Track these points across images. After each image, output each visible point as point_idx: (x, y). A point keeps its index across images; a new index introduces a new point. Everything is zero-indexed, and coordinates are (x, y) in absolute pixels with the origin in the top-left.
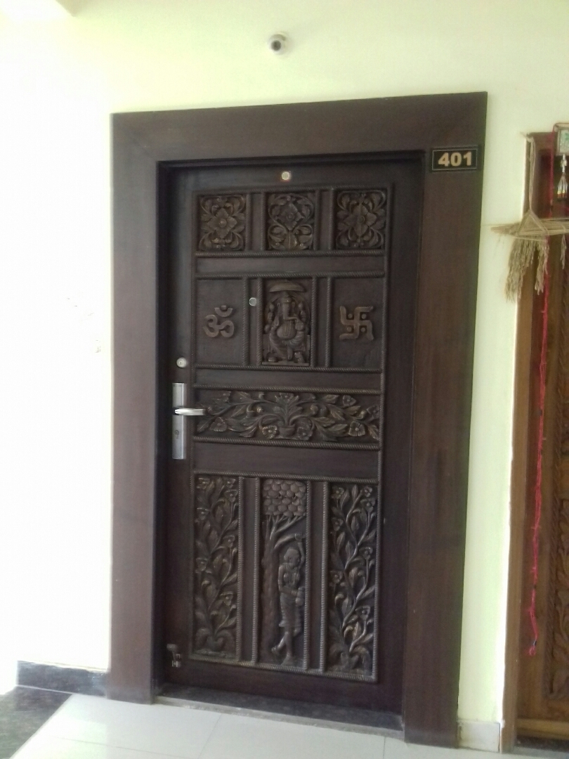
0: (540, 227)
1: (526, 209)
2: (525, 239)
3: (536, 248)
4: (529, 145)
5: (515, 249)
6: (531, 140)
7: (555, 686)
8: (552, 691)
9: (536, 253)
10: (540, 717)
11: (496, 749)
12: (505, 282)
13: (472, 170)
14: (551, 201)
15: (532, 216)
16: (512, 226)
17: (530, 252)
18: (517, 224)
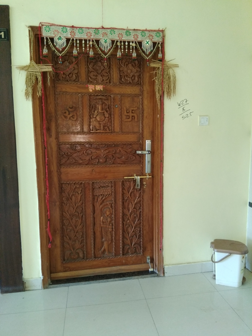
0: (37, 68)
1: (31, 60)
2: (31, 73)
3: (36, 77)
4: (29, 31)
5: (27, 77)
6: (30, 29)
7: (66, 258)
8: (64, 260)
9: (37, 79)
10: (60, 272)
11: (41, 288)
12: (24, 91)
13: (5, 40)
14: (41, 57)
15: (33, 62)
16: (25, 67)
17: (34, 78)
18: (27, 66)
